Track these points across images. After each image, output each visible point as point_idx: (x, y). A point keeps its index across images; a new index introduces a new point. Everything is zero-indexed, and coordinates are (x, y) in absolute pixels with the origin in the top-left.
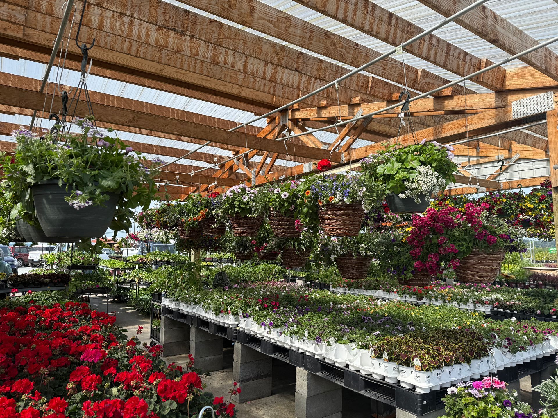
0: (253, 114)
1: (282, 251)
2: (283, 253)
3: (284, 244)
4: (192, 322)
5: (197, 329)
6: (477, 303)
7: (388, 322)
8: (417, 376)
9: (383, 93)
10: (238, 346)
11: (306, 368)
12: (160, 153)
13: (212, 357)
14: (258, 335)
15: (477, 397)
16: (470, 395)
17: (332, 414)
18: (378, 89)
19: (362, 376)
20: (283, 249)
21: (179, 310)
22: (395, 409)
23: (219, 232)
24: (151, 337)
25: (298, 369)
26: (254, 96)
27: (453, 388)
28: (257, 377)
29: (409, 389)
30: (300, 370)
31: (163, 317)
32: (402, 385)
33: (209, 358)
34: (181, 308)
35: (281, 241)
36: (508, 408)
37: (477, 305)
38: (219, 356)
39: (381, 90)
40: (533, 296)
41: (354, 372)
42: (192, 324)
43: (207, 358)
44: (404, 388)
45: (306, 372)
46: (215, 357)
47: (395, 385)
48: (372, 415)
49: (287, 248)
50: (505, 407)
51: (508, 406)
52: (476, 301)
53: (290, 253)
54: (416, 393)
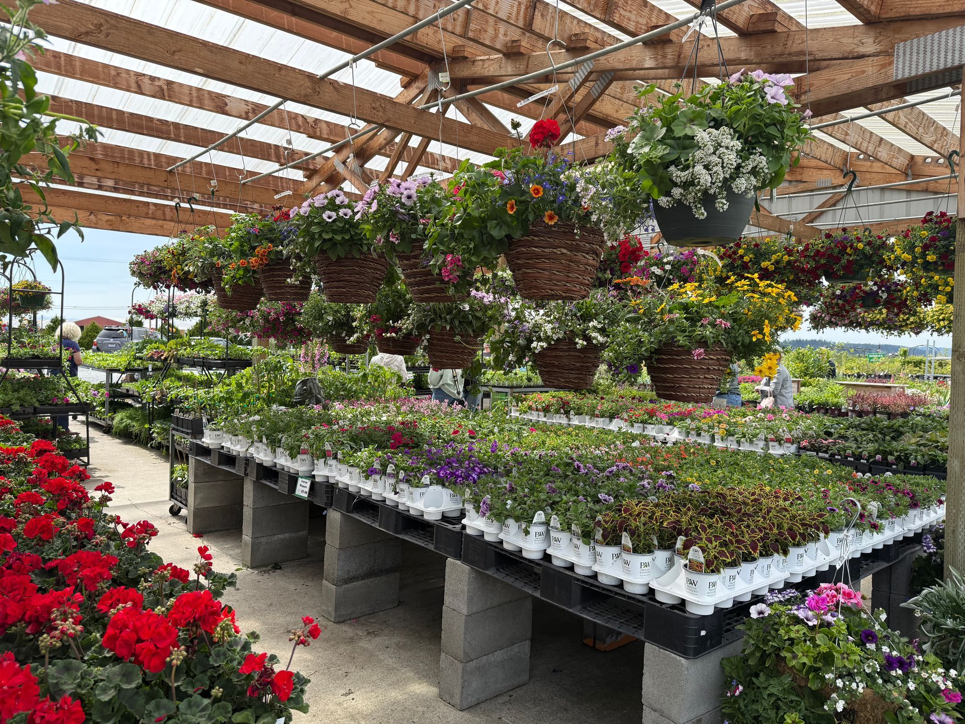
0: (373, 64)
1: (428, 336)
2: (428, 340)
3: (432, 321)
4: (246, 470)
5: (257, 483)
6: (772, 440)
7: (626, 472)
8: (692, 583)
9: (638, 22)
10: (334, 517)
11: (466, 560)
12: (183, 139)
13: (287, 535)
14: (374, 497)
15: (810, 624)
16: (797, 621)
17: (513, 644)
18: (627, 14)
19: (578, 580)
20: (429, 332)
21: (223, 447)
22: (642, 644)
23: (296, 294)
24: (172, 496)
25: (450, 560)
26: (375, 21)
27: (761, 606)
28: (371, 574)
29: (673, 607)
30: (454, 564)
31: (192, 460)
32: (659, 597)
33: (281, 536)
34: (227, 444)
35: (427, 315)
36: (872, 646)
37: (771, 444)
38: (301, 533)
39: (633, 17)
40: (863, 429)
41: (561, 570)
42: (246, 475)
43: (276, 537)
44: (662, 603)
45: (466, 568)
46: (293, 535)
47: (645, 599)
48: (584, 641)
49: (438, 330)
50: (864, 645)
51: (871, 642)
52: (770, 436)
53: (443, 340)
54: (687, 615)
